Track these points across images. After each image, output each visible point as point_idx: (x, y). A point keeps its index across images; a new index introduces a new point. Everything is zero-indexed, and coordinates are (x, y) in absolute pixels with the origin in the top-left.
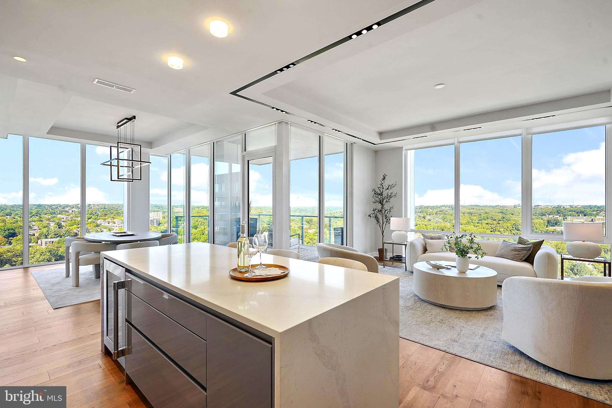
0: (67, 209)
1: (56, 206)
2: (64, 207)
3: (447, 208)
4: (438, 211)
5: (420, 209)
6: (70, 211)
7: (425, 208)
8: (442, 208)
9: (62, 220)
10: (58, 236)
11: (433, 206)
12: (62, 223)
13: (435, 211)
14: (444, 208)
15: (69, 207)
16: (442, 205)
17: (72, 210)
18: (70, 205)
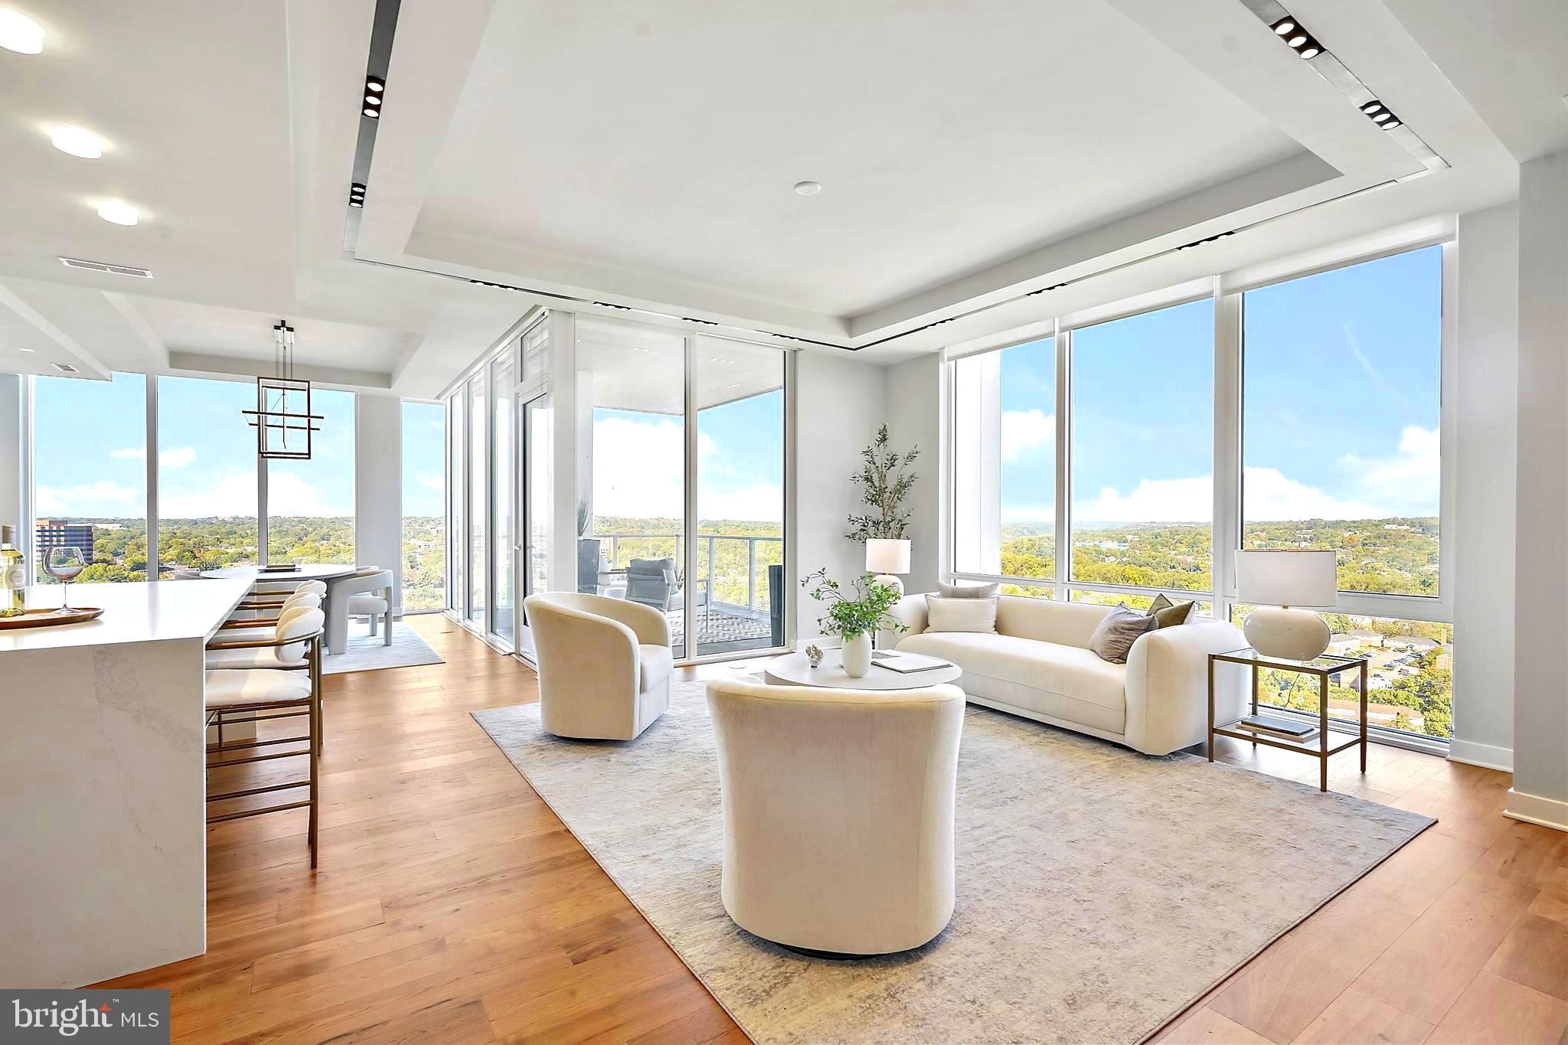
0: (428, 527)
1: (407, 521)
2: (423, 523)
3: (1405, 527)
4: (1369, 537)
5: (1311, 531)
6: (434, 532)
7: (1325, 527)
8: (1387, 527)
9: (419, 550)
10: (409, 585)
11: (1354, 522)
12: (417, 555)
13: (1360, 536)
14: (1394, 527)
15: (432, 523)
16: (1386, 518)
17: (437, 528)
18: (433, 518)
